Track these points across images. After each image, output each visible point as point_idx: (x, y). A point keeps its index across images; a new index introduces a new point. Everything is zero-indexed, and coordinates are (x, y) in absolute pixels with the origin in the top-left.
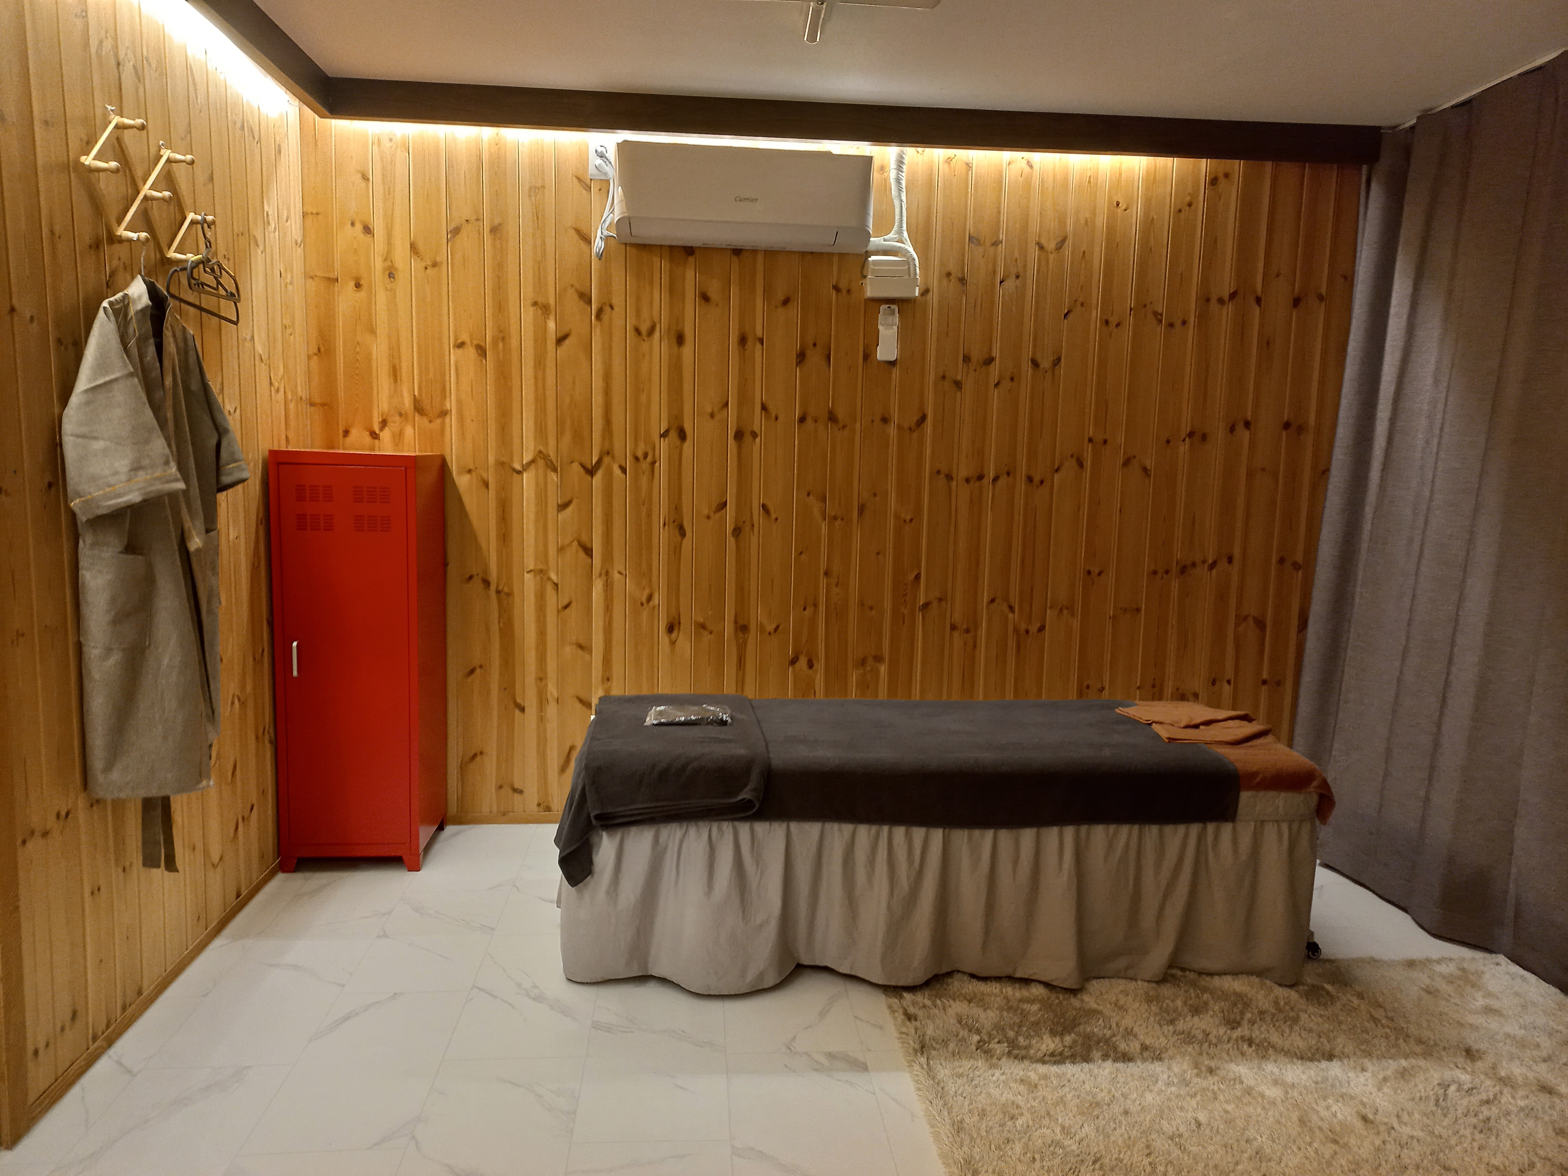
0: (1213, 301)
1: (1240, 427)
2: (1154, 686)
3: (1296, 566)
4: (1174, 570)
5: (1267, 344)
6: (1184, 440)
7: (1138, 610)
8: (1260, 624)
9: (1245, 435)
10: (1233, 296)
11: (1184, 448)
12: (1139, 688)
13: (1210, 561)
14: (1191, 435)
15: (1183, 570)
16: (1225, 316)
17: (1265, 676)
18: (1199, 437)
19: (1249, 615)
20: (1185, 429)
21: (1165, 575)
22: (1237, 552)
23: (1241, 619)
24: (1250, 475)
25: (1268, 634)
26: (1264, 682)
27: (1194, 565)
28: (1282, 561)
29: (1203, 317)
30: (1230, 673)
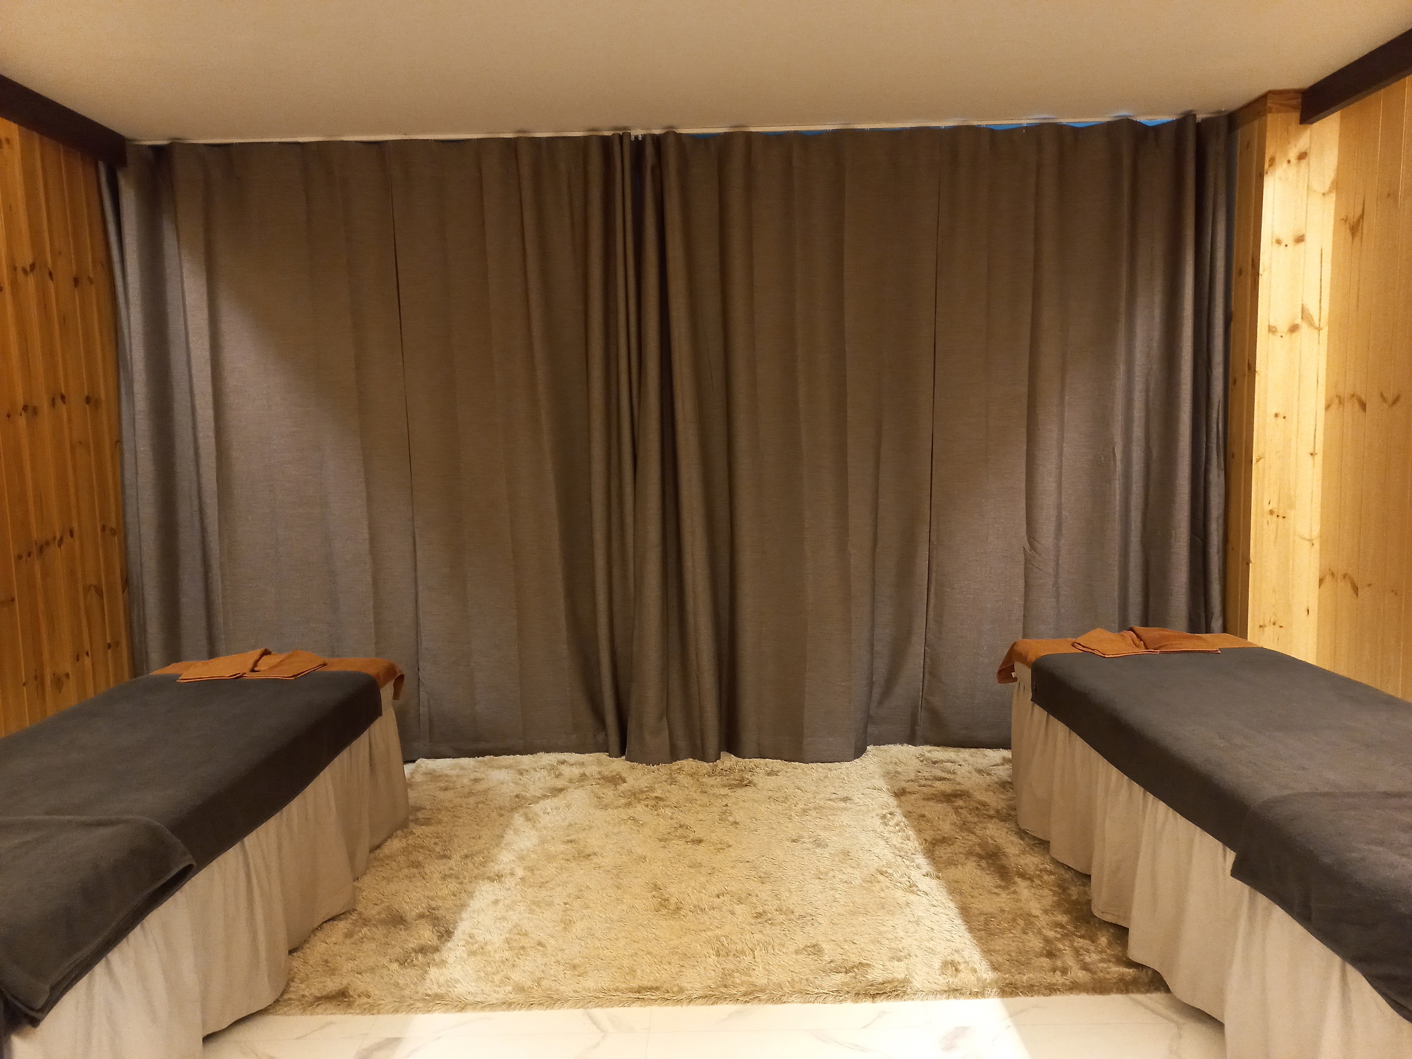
0: (20, 271)
1: (59, 401)
2: (36, 678)
3: (113, 532)
4: (35, 551)
5: (64, 321)
6: (21, 415)
7: (13, 600)
8: (99, 592)
9: (63, 408)
10: (33, 266)
11: (22, 421)
12: (24, 684)
13: (58, 537)
14: (25, 408)
15: (41, 550)
16: (30, 283)
17: (109, 641)
18: (31, 410)
19: (92, 585)
20: (21, 402)
21: (28, 558)
22: (75, 525)
23: (87, 589)
24: (73, 447)
25: (105, 600)
26: (109, 646)
27: (47, 543)
28: (104, 528)
29: (14, 283)
30: (88, 648)
